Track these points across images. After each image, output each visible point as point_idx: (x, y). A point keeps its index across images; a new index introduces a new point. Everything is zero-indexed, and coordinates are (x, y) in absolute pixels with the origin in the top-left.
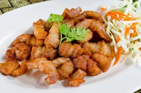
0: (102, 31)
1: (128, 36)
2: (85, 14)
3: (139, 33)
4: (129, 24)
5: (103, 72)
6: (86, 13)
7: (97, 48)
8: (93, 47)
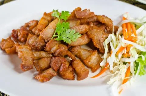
0: (99, 40)
1: (120, 55)
2: (95, 18)
3: (131, 56)
4: (125, 43)
5: (78, 80)
6: (97, 17)
7: (86, 55)
8: (83, 53)
